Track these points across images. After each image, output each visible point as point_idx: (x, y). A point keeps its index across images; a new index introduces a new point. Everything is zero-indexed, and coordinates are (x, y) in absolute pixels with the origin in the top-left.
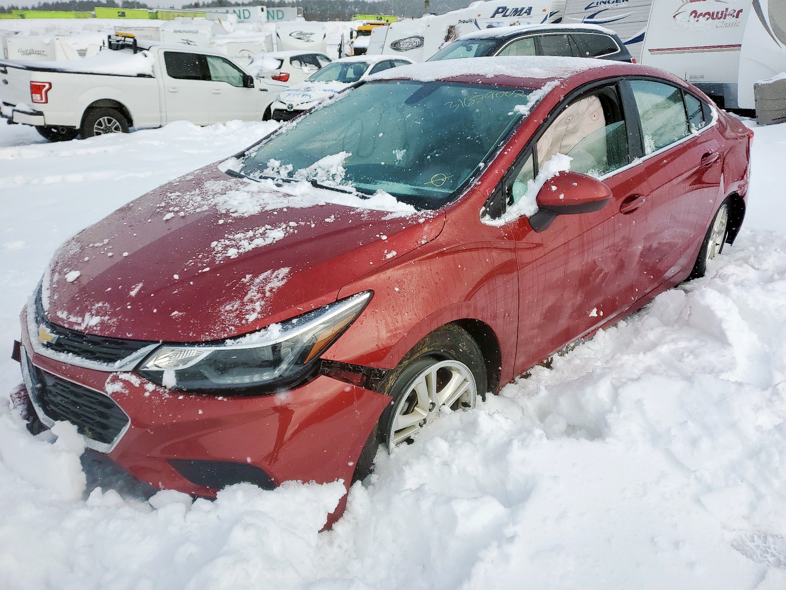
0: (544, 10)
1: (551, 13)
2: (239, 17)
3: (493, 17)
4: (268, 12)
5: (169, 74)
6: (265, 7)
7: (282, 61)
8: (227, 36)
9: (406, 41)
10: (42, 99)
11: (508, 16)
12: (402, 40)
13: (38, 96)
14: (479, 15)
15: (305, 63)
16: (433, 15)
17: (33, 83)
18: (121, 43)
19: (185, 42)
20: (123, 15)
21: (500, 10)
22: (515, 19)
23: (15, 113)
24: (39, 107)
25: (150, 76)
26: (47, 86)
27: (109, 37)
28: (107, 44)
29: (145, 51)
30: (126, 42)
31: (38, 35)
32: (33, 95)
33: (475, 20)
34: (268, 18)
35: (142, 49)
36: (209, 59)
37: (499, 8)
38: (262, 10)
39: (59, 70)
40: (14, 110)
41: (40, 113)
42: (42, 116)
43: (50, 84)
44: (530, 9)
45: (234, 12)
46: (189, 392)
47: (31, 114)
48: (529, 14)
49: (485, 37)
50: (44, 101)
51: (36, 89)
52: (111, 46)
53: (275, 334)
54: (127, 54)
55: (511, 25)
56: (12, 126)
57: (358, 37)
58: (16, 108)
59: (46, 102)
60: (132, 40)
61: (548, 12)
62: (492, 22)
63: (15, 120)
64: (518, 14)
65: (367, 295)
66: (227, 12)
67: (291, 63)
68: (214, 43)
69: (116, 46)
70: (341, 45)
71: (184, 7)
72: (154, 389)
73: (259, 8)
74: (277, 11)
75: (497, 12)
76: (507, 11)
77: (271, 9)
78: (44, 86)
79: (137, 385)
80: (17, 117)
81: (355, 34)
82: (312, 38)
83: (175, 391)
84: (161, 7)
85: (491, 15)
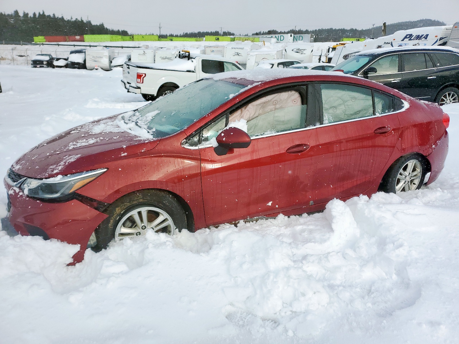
0: (436, 36)
1: (441, 38)
2: (278, 40)
3: (403, 40)
4: (294, 37)
5: (203, 71)
6: (293, 35)
7: (273, 65)
8: (257, 51)
9: (352, 54)
10: (141, 81)
11: (412, 40)
12: (350, 54)
13: (140, 79)
14: (394, 40)
15: (286, 66)
16: (372, 39)
17: (138, 74)
18: (184, 55)
19: (237, 53)
20: (218, 39)
21: (408, 36)
22: (417, 41)
23: (130, 87)
24: (139, 85)
25: (193, 72)
26: (144, 75)
27: (180, 52)
28: (178, 56)
29: (193, 59)
30: (185, 55)
31: (170, 49)
32: (138, 79)
33: (392, 42)
34: (294, 40)
35: (192, 58)
36: (225, 64)
37: (407, 35)
38: (291, 36)
39: (151, 68)
40: (130, 86)
41: (139, 88)
42: (140, 89)
43: (145, 74)
44: (427, 35)
45: (276, 37)
46: (31, 197)
47: (136, 88)
48: (426, 38)
49: (367, 54)
50: (142, 82)
51: (139, 76)
52: (179, 57)
53: (59, 179)
54: (185, 61)
55: (413, 45)
56: (129, 93)
57: (332, 52)
58: (131, 85)
59: (143, 83)
60: (188, 53)
61: (439, 38)
62: (402, 44)
63: (130, 91)
64: (419, 39)
65: (106, 170)
66: (272, 37)
67: (278, 66)
68: (249, 54)
69: (181, 56)
70: (320, 56)
71: (253, 35)
72: (22, 194)
73: (289, 35)
74: (299, 36)
75: (406, 37)
76: (412, 37)
77: (296, 35)
78: (143, 75)
79: (17, 192)
80: (131, 89)
81: (331, 50)
82: (304, 52)
83: (28, 196)
84: (241, 35)
85: (402, 39)
